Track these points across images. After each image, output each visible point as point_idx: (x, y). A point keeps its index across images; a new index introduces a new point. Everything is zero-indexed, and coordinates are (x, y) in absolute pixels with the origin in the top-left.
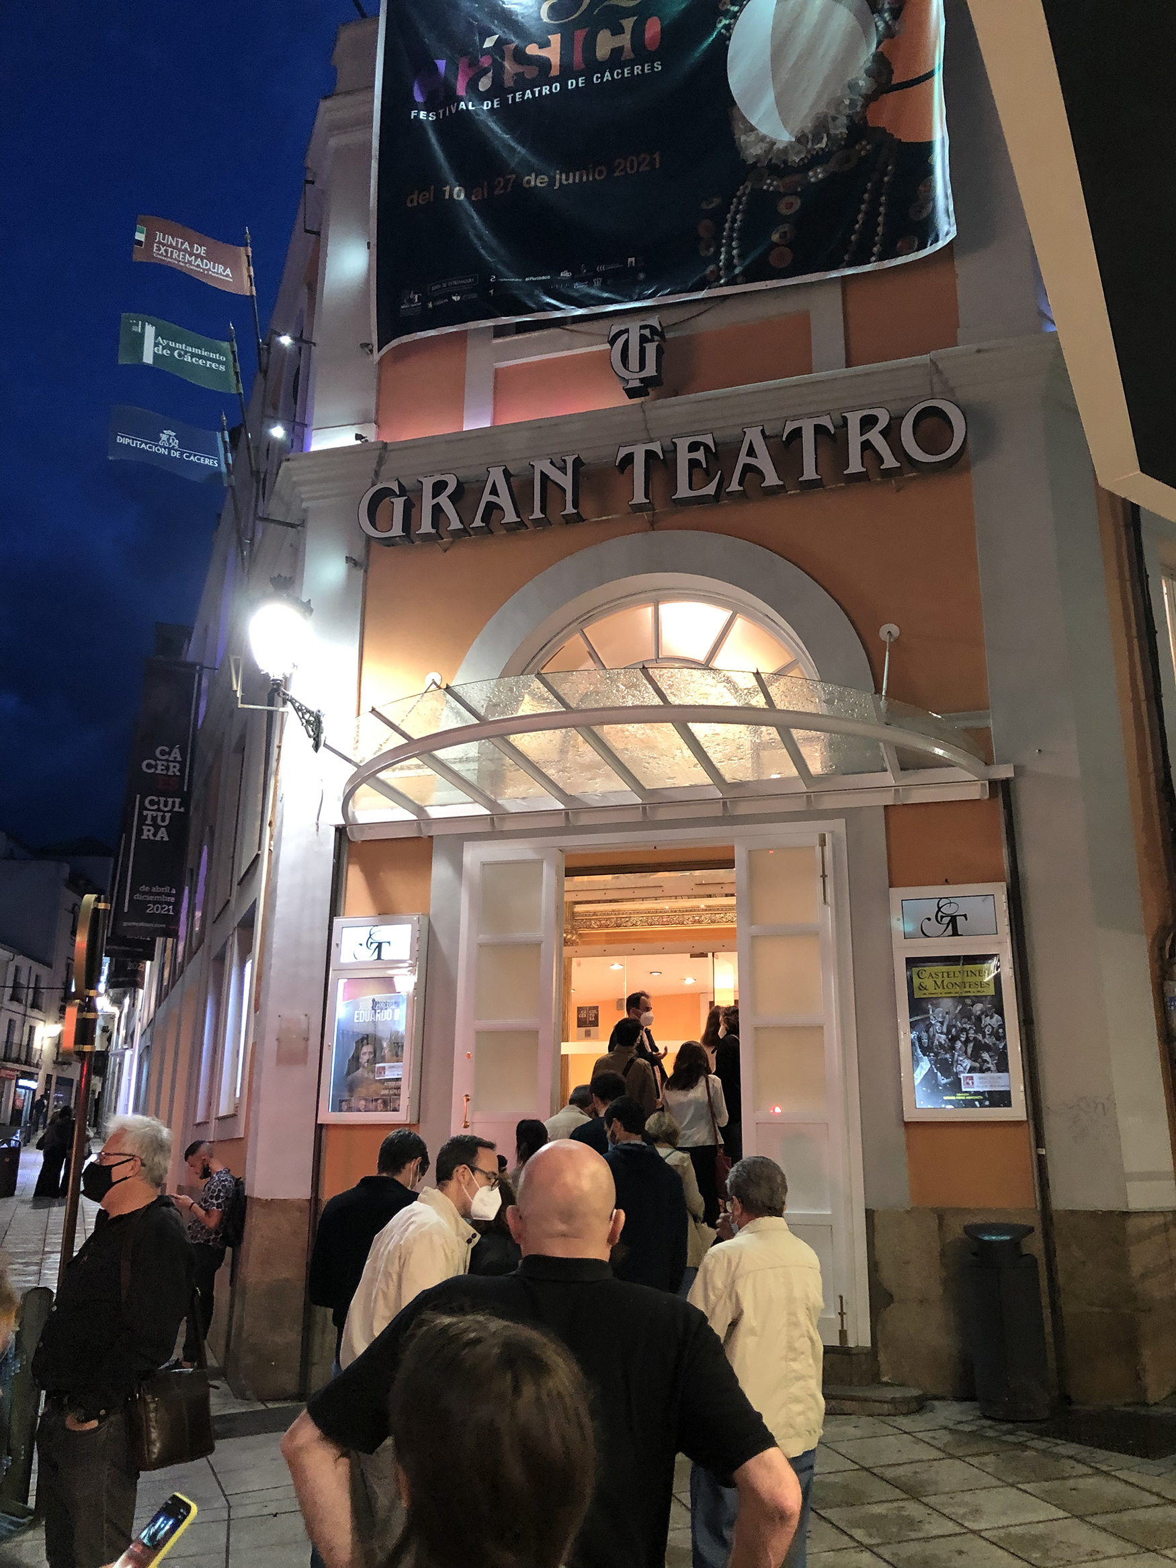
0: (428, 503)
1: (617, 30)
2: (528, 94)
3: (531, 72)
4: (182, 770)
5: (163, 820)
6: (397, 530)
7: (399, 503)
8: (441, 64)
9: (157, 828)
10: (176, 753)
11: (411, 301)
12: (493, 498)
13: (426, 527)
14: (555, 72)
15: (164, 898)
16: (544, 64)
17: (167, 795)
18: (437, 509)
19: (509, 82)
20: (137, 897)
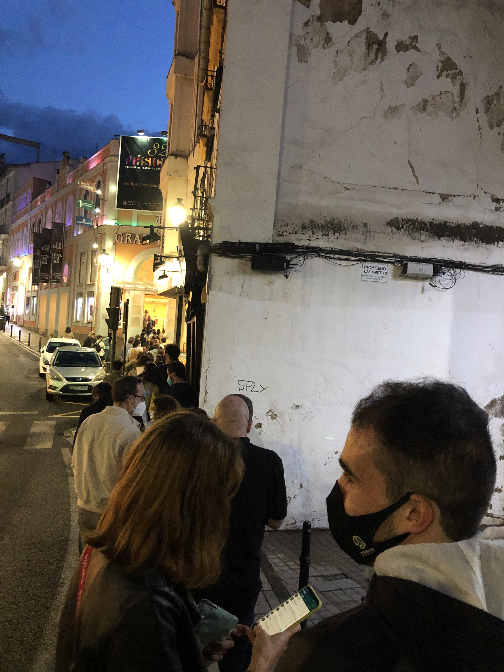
0: (127, 238)
1: (160, 160)
2: (145, 168)
3: (146, 164)
4: (61, 248)
5: (58, 258)
6: (122, 242)
7: (122, 237)
8: (131, 157)
9: (57, 260)
10: (60, 244)
11: (125, 203)
12: (137, 239)
13: (126, 242)
14: (150, 165)
15: (58, 275)
16: (148, 163)
17: (58, 253)
18: (128, 239)
19: (142, 165)
20: (53, 275)
